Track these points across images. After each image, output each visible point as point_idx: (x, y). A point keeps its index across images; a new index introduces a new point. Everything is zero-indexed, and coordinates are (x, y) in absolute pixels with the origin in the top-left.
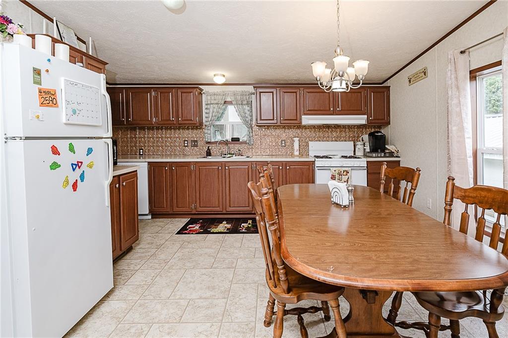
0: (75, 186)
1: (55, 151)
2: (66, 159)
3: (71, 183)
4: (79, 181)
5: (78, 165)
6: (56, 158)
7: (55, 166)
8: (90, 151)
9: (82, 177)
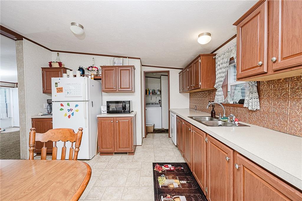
0: (69, 117)
1: (62, 105)
2: (66, 107)
3: (68, 115)
4: (71, 115)
5: (71, 110)
6: (62, 107)
7: (62, 109)
8: (77, 106)
9: (73, 114)
